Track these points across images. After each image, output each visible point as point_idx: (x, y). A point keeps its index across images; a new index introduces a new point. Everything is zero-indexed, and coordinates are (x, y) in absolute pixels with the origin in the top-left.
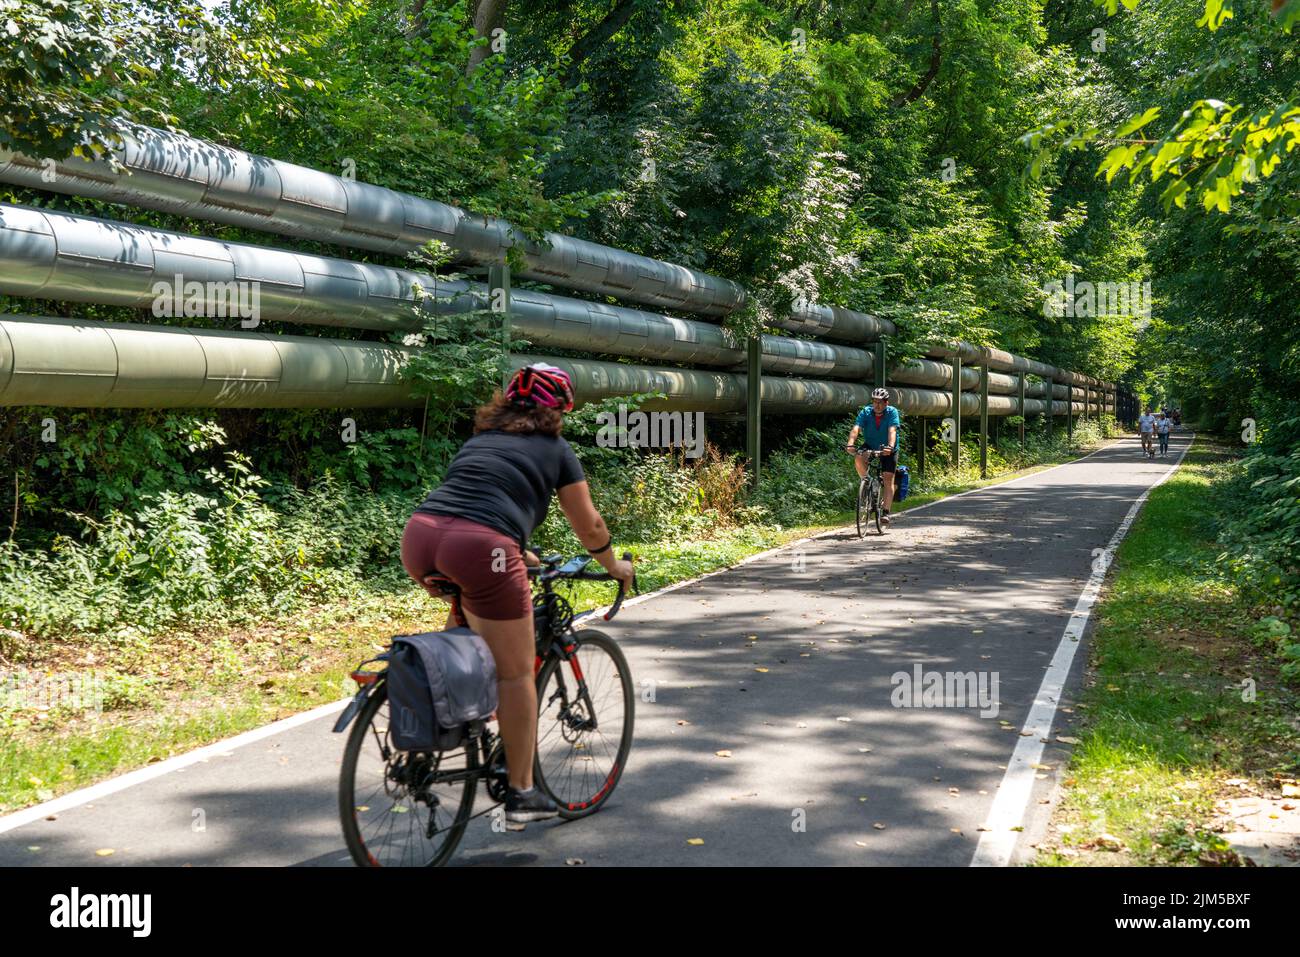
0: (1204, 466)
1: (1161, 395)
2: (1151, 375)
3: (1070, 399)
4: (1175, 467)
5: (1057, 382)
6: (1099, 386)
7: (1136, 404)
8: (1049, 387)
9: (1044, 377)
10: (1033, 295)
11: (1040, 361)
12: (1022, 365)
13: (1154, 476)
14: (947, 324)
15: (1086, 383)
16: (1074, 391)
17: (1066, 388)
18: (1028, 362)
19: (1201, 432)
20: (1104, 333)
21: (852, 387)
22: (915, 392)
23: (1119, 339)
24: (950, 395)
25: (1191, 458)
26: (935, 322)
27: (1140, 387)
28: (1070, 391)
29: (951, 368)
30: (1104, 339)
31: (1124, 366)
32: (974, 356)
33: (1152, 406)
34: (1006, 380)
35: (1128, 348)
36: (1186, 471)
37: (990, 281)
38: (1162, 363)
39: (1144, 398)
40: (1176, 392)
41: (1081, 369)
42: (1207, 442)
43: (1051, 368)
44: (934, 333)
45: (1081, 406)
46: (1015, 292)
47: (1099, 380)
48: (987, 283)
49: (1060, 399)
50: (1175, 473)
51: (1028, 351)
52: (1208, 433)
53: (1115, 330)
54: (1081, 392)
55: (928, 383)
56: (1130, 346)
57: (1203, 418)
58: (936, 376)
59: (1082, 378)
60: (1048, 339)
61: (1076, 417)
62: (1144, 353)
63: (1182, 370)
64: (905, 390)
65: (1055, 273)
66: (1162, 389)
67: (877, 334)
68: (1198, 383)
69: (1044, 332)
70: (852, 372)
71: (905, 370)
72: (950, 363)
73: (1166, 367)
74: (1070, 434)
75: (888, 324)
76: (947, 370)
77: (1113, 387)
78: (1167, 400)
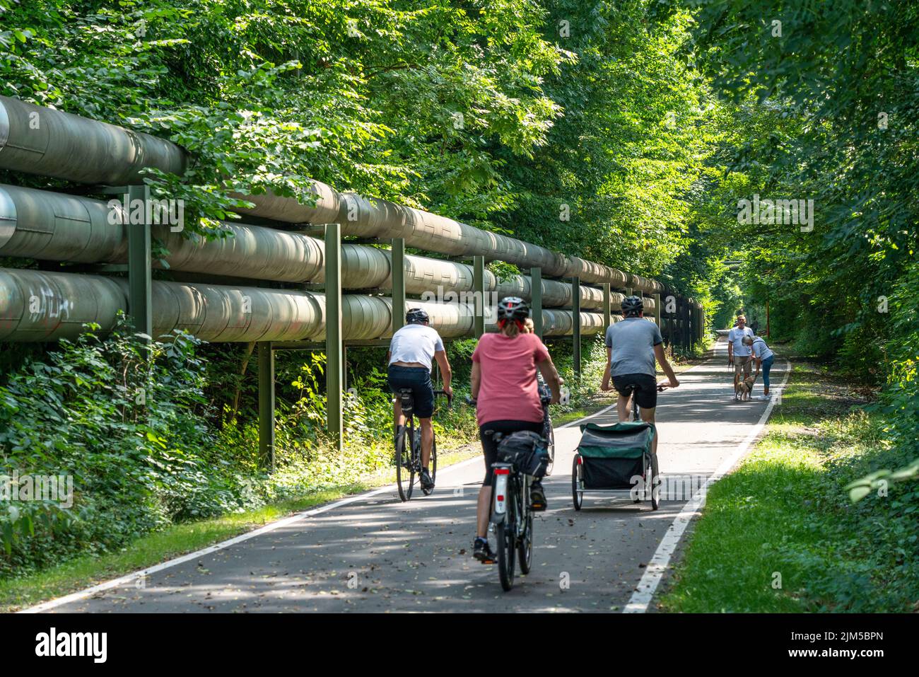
0: (808, 423)
1: (735, 301)
2: (719, 266)
3: (577, 306)
4: (760, 428)
5: (552, 275)
6: (630, 283)
7: (698, 313)
8: (536, 286)
9: (524, 266)
10: (487, 106)
11: (515, 237)
12: (480, 243)
13: (720, 450)
14: (299, 152)
15: (606, 279)
16: (585, 292)
17: (568, 287)
18: (493, 240)
19: (799, 360)
20: (635, 192)
21: (65, 281)
22: (237, 292)
23: (659, 203)
24: (321, 299)
25: (787, 411)
26: (272, 147)
27: (702, 286)
28: (577, 293)
29: (322, 244)
30: (635, 201)
31: (670, 250)
32: (375, 224)
33: (720, 321)
34: (449, 271)
35: (676, 218)
36: (777, 438)
37: (404, 75)
38: (734, 245)
39: (708, 305)
40: (759, 294)
41: (597, 255)
42: (811, 377)
43: (541, 250)
44: (271, 168)
45: (598, 319)
46: (454, 99)
47: (629, 275)
48: (398, 80)
49: (560, 307)
50: (757, 443)
51: (495, 218)
52: (810, 361)
53: (654, 187)
54: (598, 295)
55: (271, 274)
56: (679, 215)
57: (802, 335)
58: (284, 261)
59: (599, 270)
60: (528, 196)
61: (591, 339)
62: (704, 226)
63: (766, 254)
64: (213, 290)
65: (529, 65)
66: (737, 291)
67: (134, 166)
68: (794, 275)
69: (522, 184)
70: (69, 248)
71: (208, 247)
72: (319, 235)
73: (743, 254)
74: (578, 369)
75: (164, 149)
76: (309, 249)
77: (655, 285)
78: (746, 309)
